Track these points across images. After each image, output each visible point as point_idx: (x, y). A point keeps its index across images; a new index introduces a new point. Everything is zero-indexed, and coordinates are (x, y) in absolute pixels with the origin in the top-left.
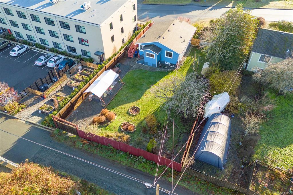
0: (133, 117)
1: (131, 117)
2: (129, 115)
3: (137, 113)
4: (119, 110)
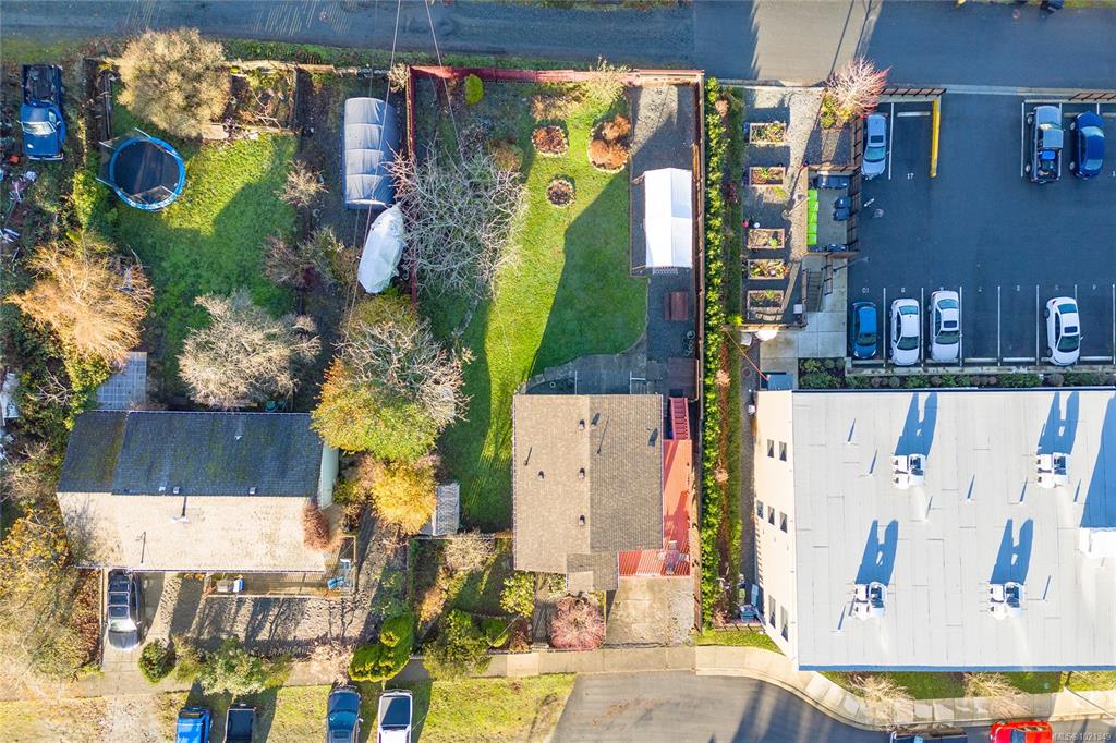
0: (554, 173)
1: (559, 172)
2: (565, 177)
3: (551, 189)
4: (594, 183)
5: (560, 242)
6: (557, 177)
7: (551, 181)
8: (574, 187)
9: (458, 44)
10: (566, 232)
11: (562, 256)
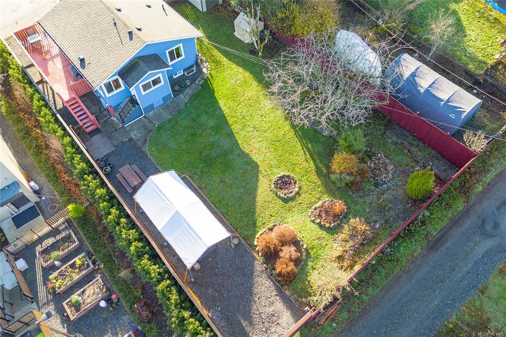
0: (303, 196)
2: (292, 199)
3: (295, 183)
4: (268, 213)
5: (256, 157)
6: (298, 193)
7: (300, 188)
8: (280, 197)
9: (468, 222)
10: (258, 166)
11: (247, 151)
